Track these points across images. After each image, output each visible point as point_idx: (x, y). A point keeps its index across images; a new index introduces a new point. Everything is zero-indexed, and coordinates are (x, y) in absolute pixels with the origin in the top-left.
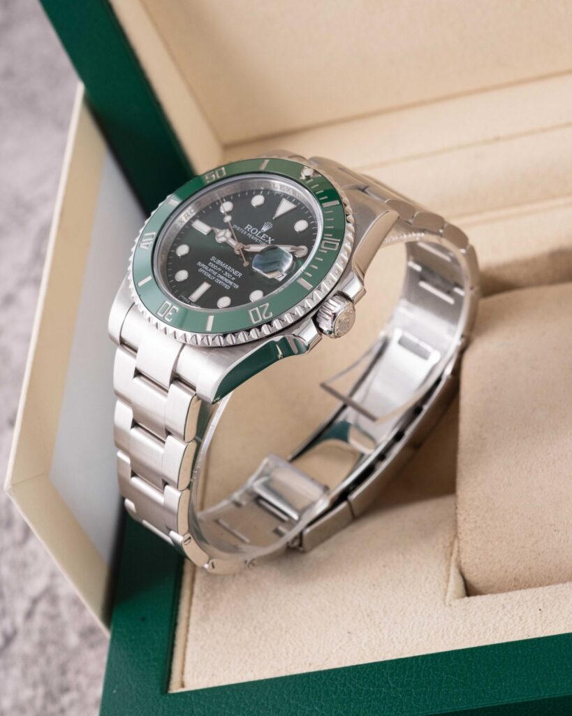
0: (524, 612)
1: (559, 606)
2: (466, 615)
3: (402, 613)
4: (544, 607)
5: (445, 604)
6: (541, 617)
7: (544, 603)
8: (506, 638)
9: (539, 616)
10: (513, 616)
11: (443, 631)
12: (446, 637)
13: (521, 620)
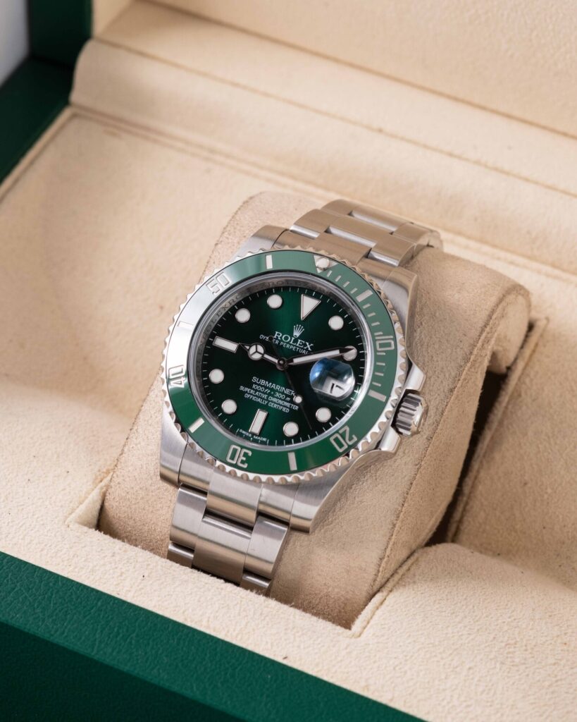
0: (128, 571)
1: (162, 583)
2: (75, 543)
3: (20, 508)
4: (149, 576)
5: (65, 522)
6: (140, 583)
7: (151, 573)
8: (97, 584)
9: (139, 581)
10: (116, 568)
11: (46, 545)
12: (45, 552)
13: (121, 576)
